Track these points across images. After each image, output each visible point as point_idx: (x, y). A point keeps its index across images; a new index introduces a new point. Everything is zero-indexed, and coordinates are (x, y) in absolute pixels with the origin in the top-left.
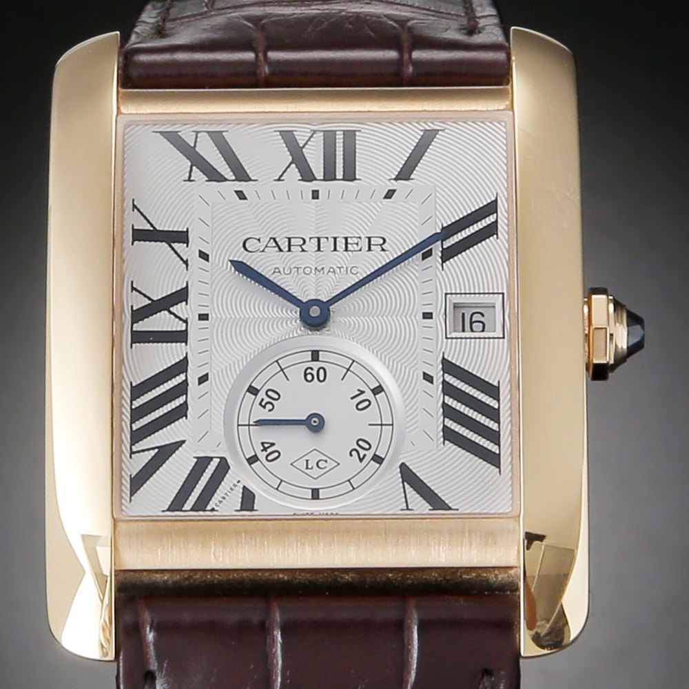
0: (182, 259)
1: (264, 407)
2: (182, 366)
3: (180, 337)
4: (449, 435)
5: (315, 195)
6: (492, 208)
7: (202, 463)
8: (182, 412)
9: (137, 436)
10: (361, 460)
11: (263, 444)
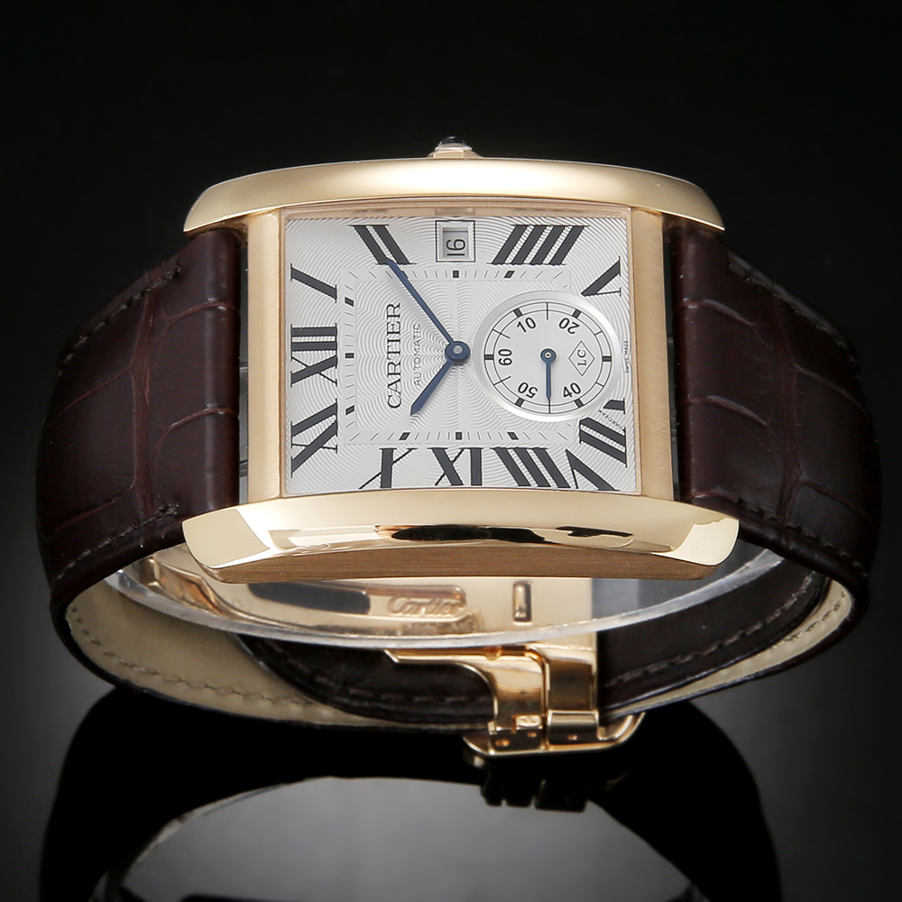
0: (407, 453)
1: (534, 394)
2: (502, 453)
3: (476, 454)
4: (557, 260)
5: (350, 356)
6: (362, 230)
7: (584, 437)
8: (541, 452)
9: (562, 483)
10: (578, 326)
11: (565, 396)
